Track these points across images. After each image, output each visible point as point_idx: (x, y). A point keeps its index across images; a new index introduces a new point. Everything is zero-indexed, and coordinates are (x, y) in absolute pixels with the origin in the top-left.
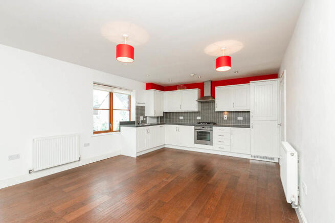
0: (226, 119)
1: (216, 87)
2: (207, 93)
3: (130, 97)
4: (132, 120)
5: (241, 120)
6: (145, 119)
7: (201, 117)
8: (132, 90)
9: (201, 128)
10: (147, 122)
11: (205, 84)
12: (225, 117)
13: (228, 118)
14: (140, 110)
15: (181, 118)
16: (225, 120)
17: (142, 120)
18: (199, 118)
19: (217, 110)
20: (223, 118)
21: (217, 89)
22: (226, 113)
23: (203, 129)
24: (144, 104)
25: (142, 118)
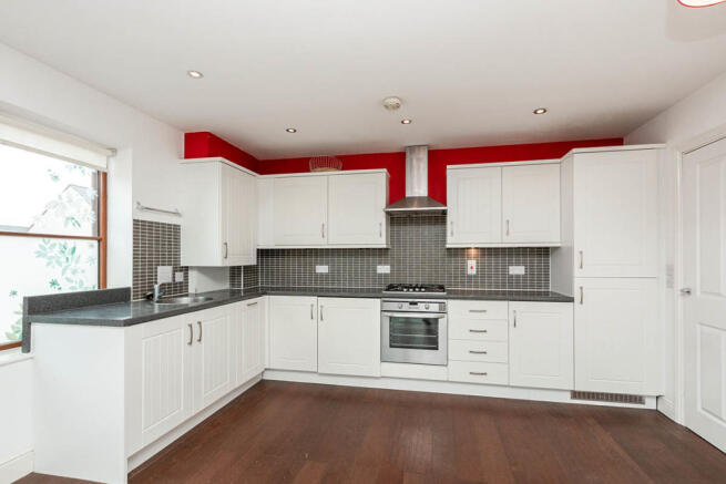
0: (474, 272)
1: (448, 167)
2: (417, 185)
3: (102, 179)
4: (112, 284)
5: (518, 276)
6: (179, 277)
7: (392, 266)
8: (114, 151)
9: (406, 307)
10: (191, 290)
11: (408, 155)
12: (472, 266)
13: (481, 268)
14: (156, 240)
15: (322, 269)
16: (470, 277)
17: (169, 280)
18: (384, 269)
19: (451, 242)
20: (464, 269)
21: (454, 173)
22: (473, 252)
23: (413, 308)
24: (176, 214)
25: (164, 274)
